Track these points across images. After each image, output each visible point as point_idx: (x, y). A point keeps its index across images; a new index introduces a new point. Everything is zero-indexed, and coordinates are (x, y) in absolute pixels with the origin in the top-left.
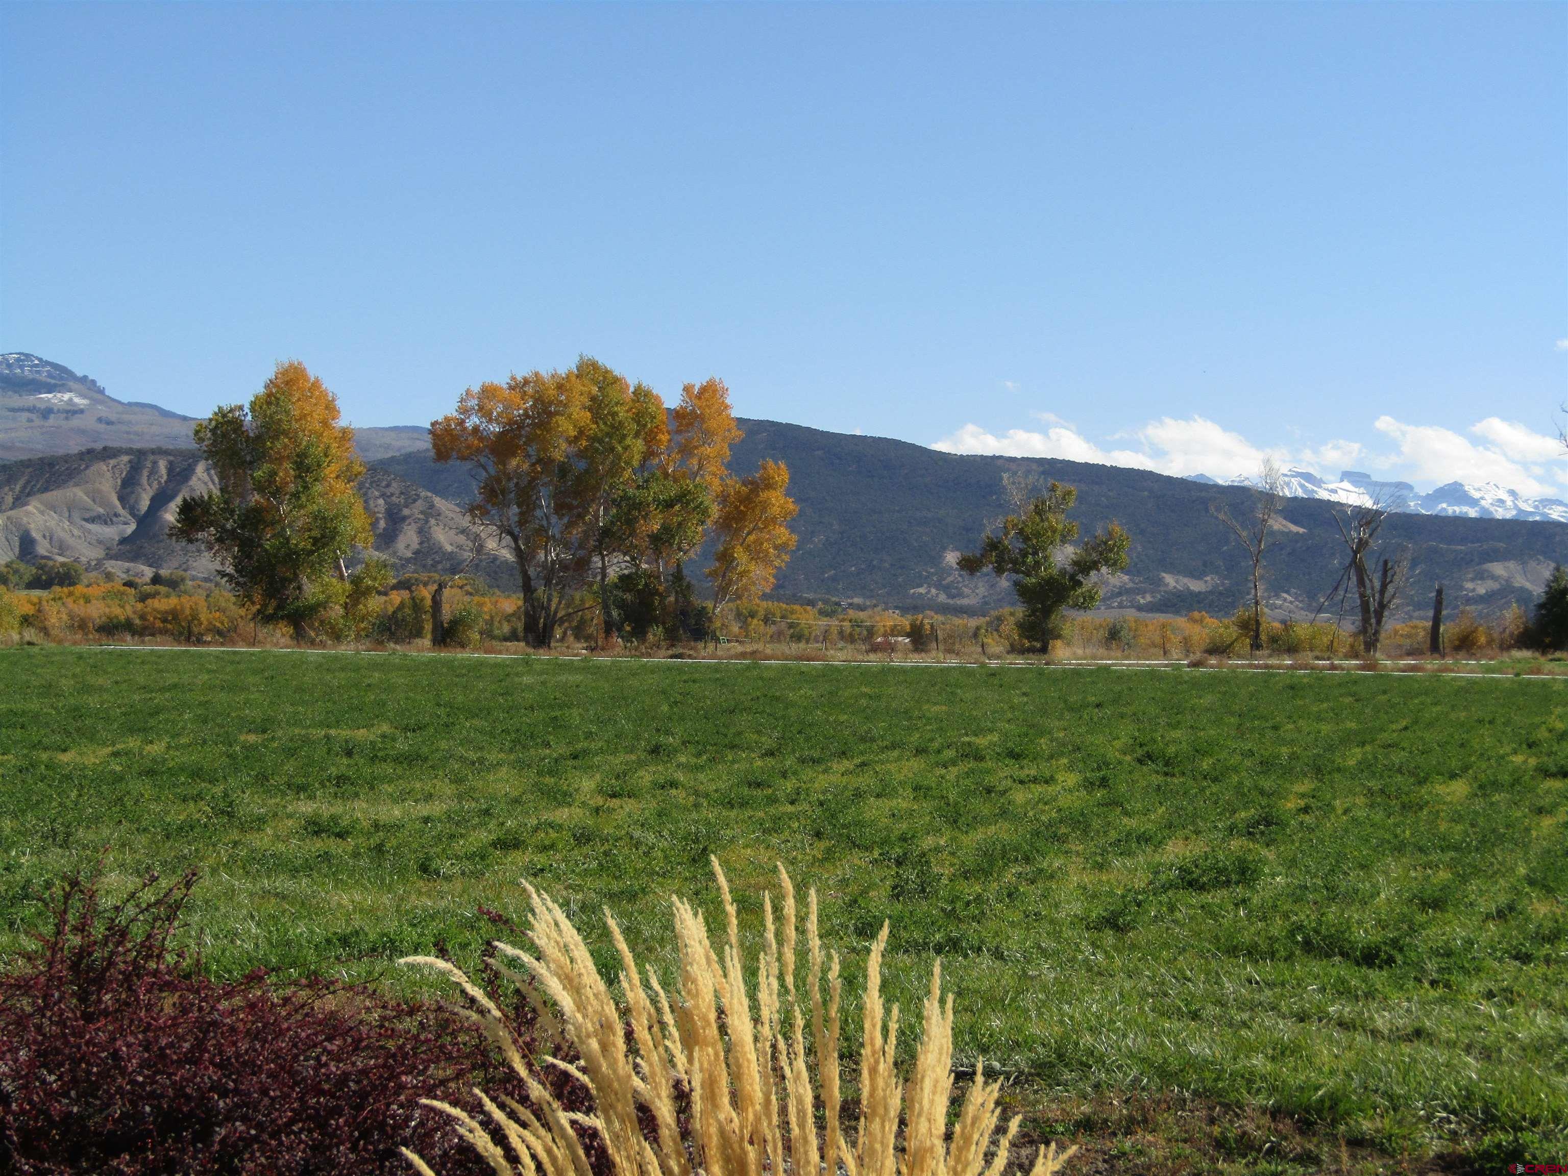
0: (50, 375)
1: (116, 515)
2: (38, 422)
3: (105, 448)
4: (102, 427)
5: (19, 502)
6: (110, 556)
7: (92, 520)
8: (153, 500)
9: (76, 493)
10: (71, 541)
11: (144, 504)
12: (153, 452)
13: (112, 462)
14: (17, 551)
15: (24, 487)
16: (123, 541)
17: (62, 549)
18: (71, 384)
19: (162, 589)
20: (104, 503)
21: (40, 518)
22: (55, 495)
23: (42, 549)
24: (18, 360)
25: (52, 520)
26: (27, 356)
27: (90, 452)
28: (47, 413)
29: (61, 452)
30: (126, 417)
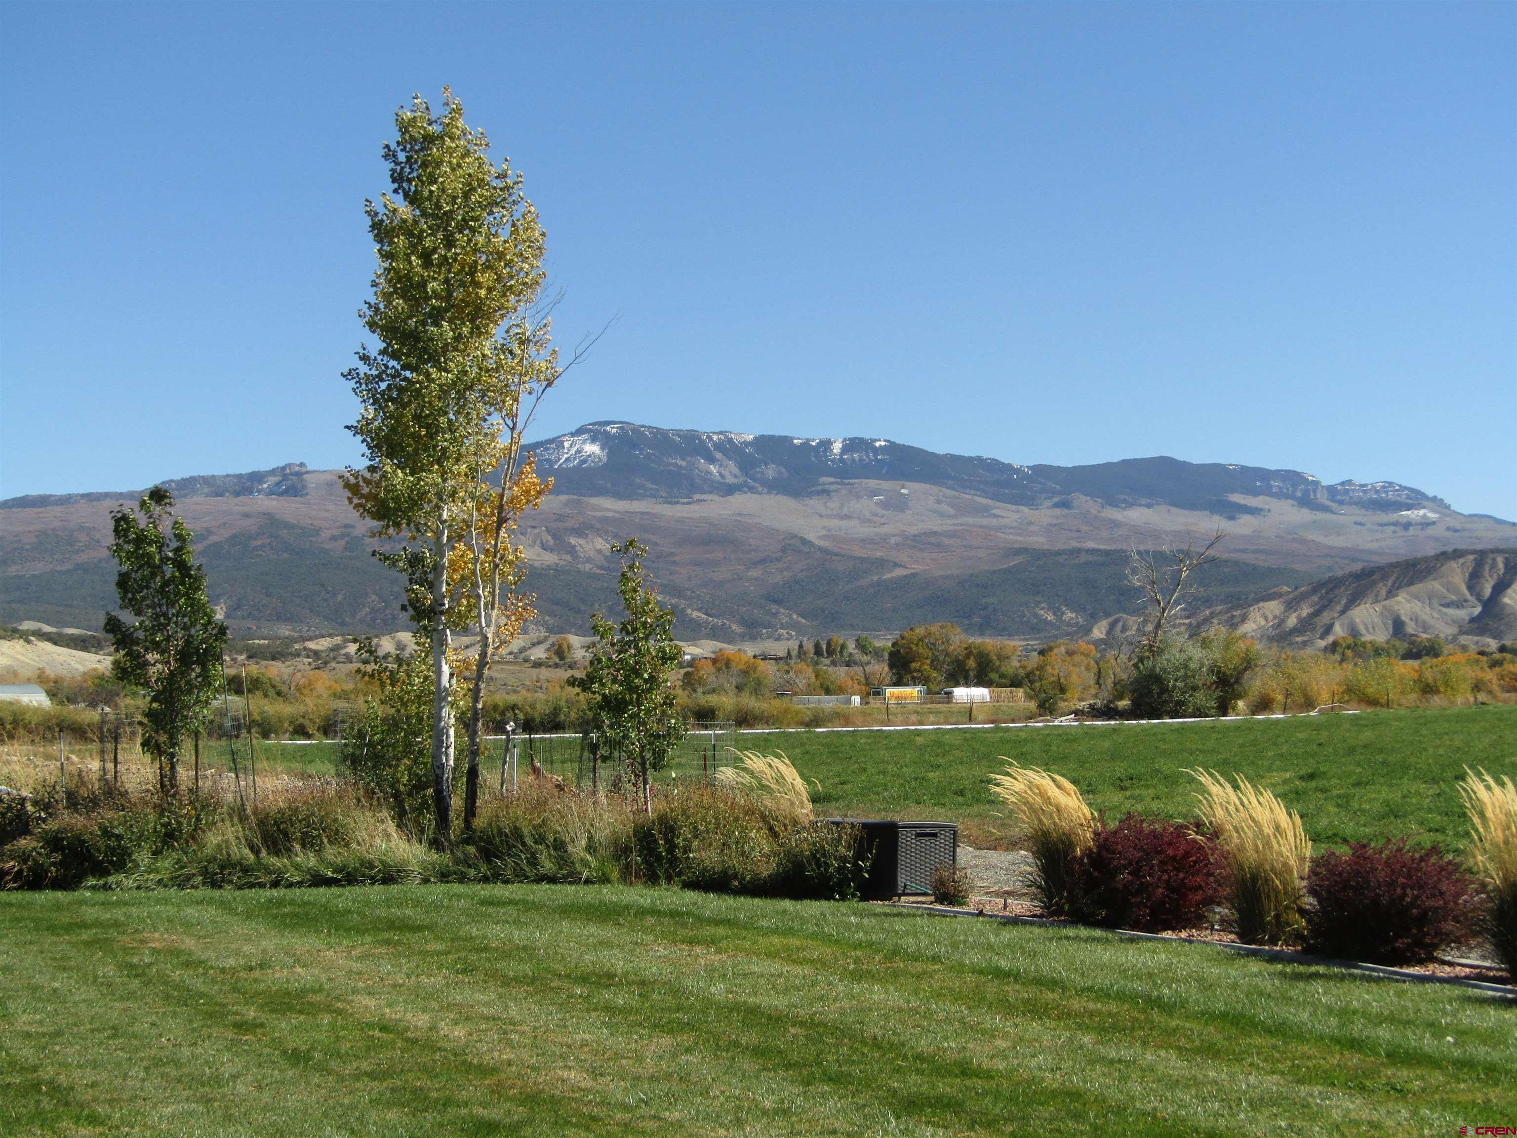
0: (1408, 497)
1: (1466, 601)
2: (1401, 533)
3: (1455, 551)
4: (1449, 534)
5: (1391, 594)
6: (1462, 632)
7: (1447, 605)
8: (1495, 588)
9: (1434, 585)
10: (1432, 622)
11: (1487, 591)
12: (1492, 551)
13: (1461, 561)
14: (1391, 630)
15: (1394, 583)
16: (1473, 620)
17: (1425, 628)
18: (1424, 503)
19: (1508, 656)
20: (1457, 592)
21: (1408, 606)
22: (1417, 588)
23: (1410, 628)
24: (1383, 487)
25: (1416, 607)
26: (1391, 484)
27: (1444, 553)
28: (1407, 525)
29: (1419, 555)
30: (1468, 526)
